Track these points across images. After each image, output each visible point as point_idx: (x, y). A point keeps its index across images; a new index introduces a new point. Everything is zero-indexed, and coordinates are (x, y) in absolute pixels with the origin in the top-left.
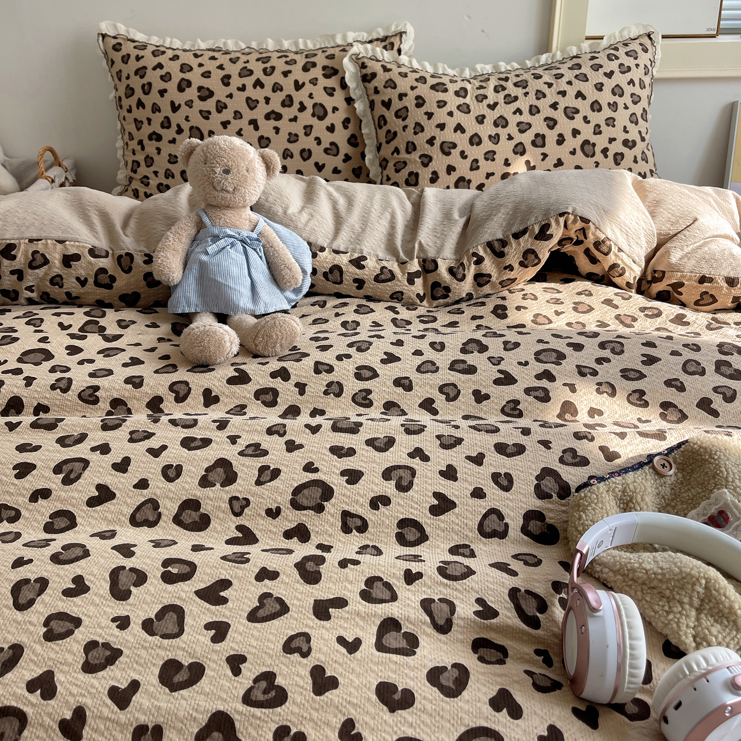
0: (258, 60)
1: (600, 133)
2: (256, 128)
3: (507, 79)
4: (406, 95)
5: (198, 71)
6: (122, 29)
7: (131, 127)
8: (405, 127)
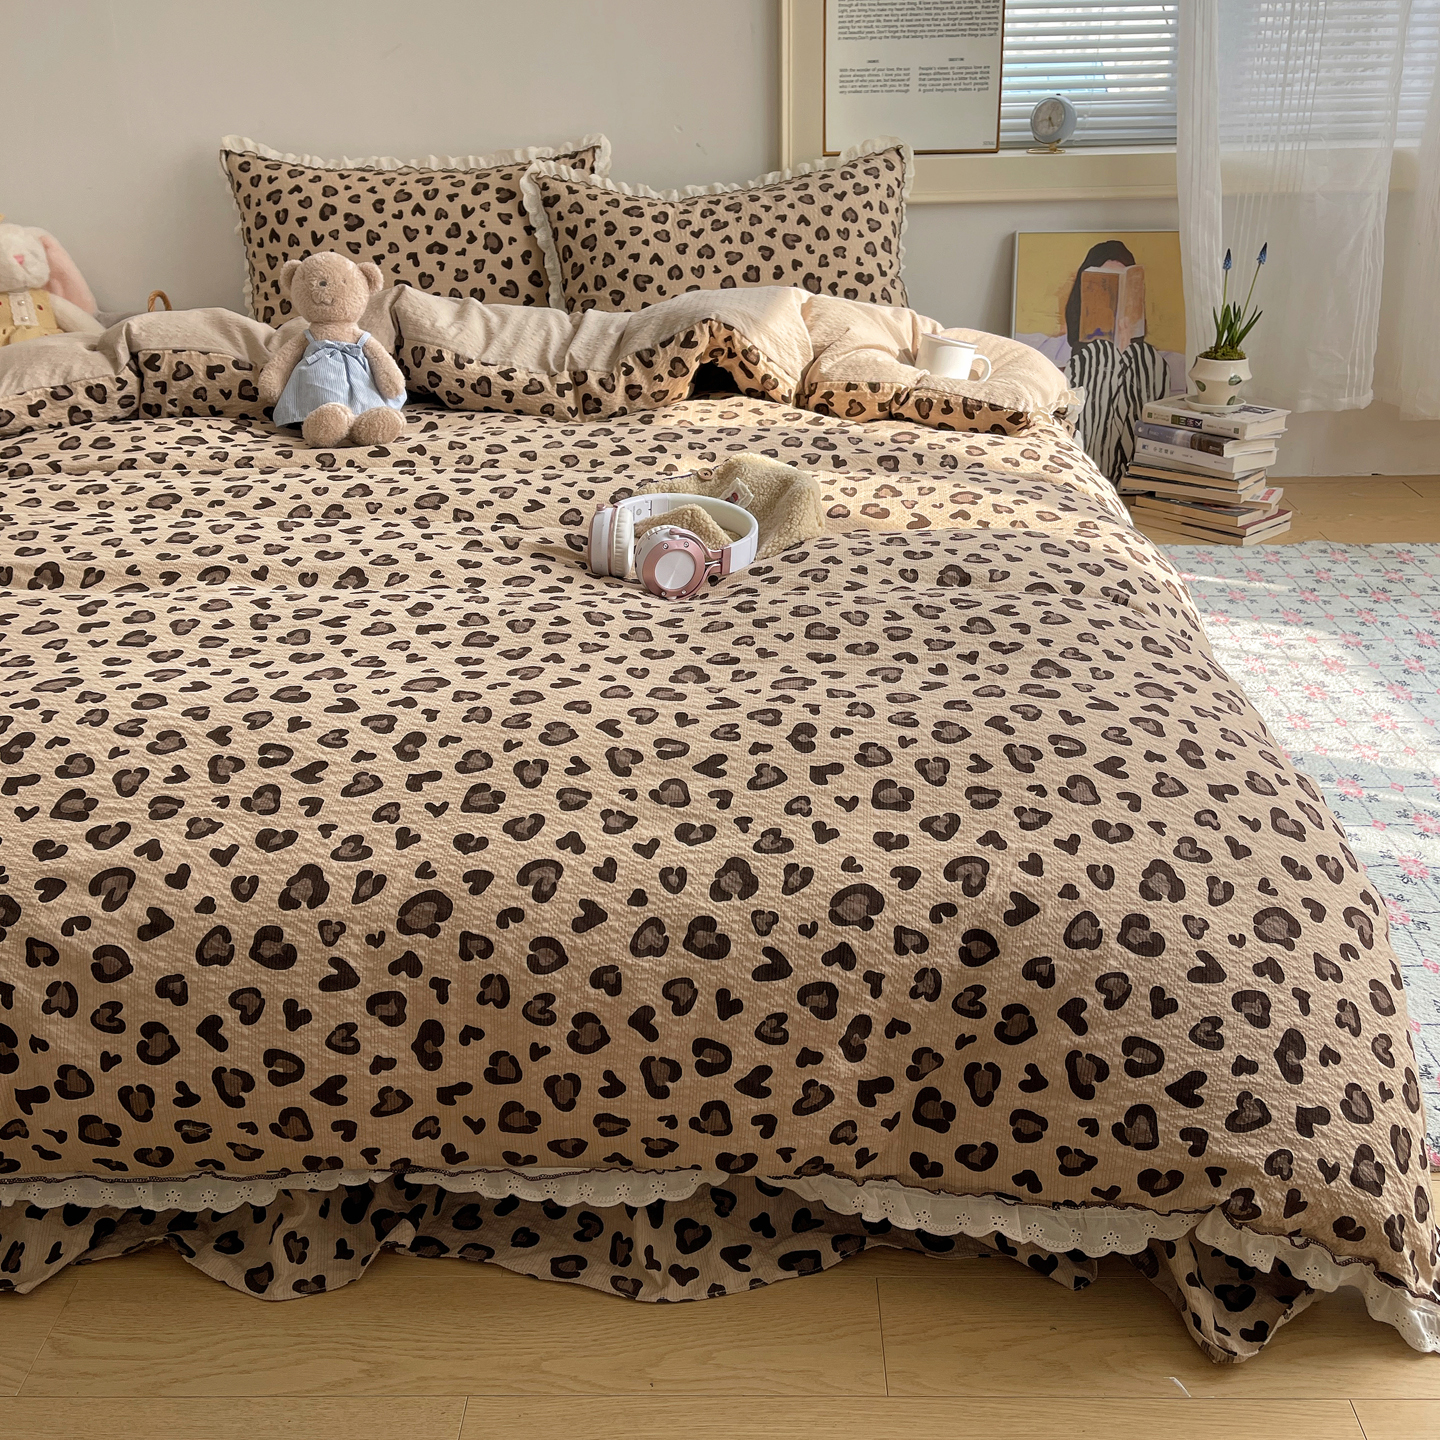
0: (418, 181)
1: (827, 265)
2: (416, 264)
3: (717, 202)
4: (594, 221)
5: (344, 195)
6: (250, 145)
7: (263, 266)
8: (593, 259)
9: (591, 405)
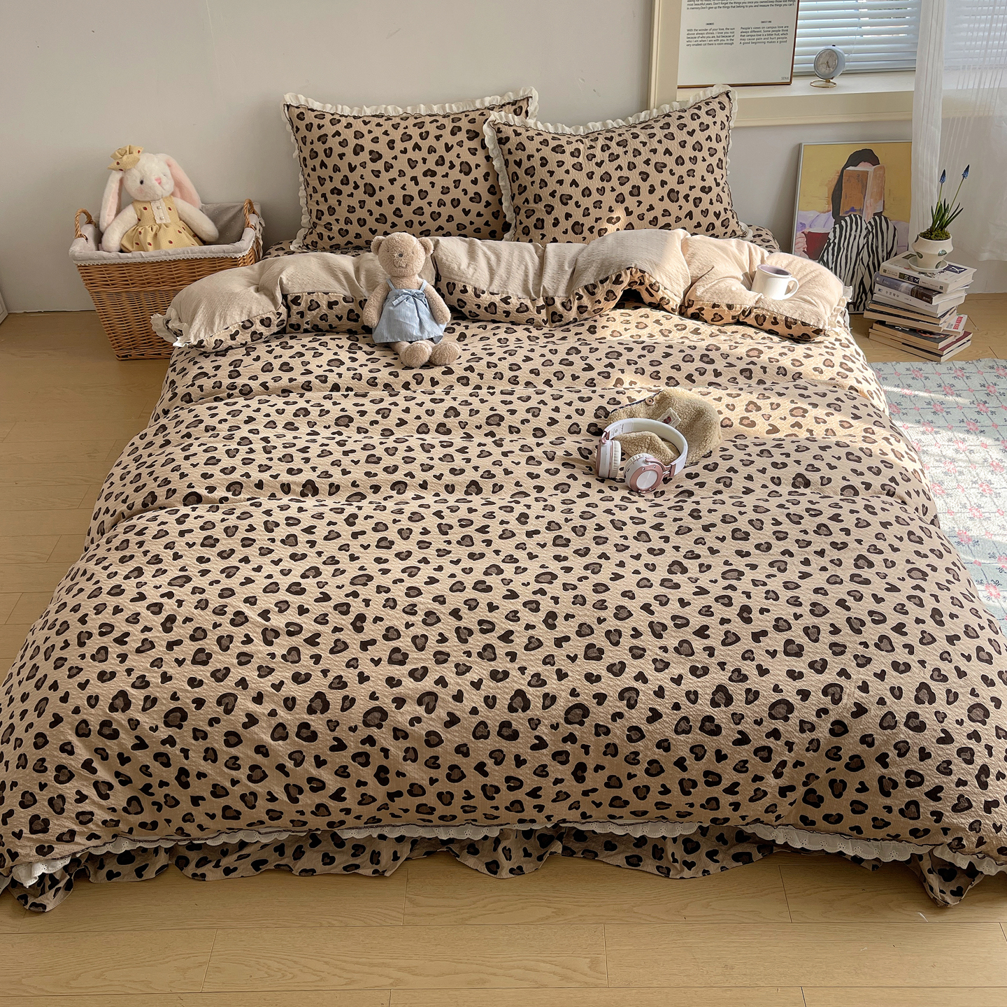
0: (415, 125)
1: (683, 182)
2: (417, 184)
3: (611, 139)
4: (533, 156)
5: (368, 137)
6: (303, 100)
7: (316, 183)
8: (533, 183)
9: (557, 318)
